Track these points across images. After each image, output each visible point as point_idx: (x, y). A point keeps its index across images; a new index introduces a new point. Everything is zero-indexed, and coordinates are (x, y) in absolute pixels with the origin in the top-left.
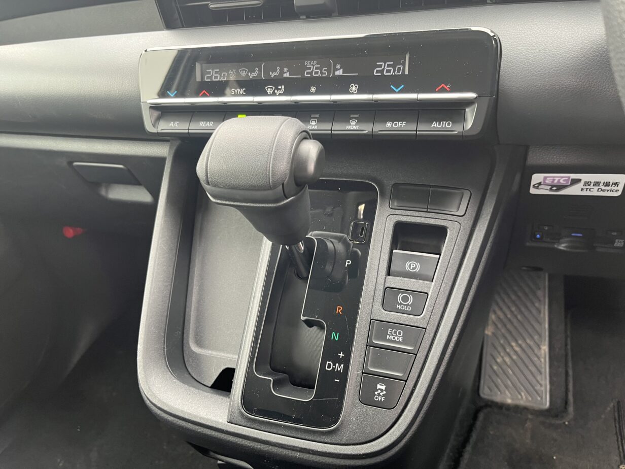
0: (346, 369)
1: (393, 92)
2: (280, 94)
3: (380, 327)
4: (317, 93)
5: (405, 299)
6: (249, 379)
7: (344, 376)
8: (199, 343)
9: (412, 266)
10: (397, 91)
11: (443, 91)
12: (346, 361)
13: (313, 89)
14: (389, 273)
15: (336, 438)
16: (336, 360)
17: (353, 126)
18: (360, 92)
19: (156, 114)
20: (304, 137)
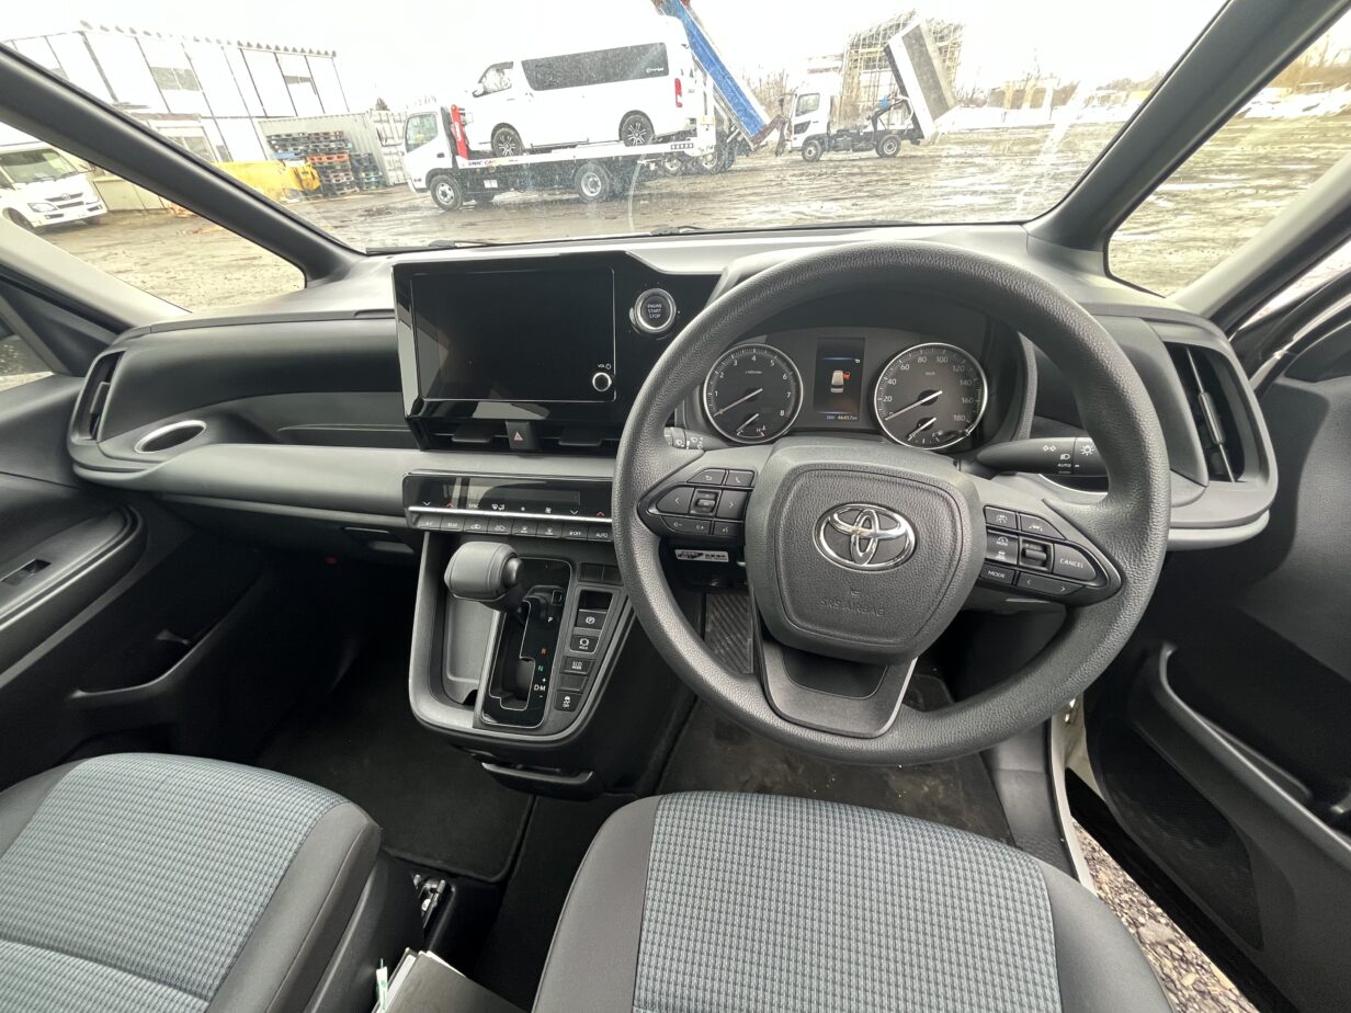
0: (547, 689)
1: (571, 515)
2: (502, 511)
3: (568, 661)
4: (526, 512)
5: (584, 642)
6: (487, 697)
7: (545, 694)
8: (454, 674)
9: (590, 620)
10: (575, 514)
11: (601, 516)
12: (547, 684)
13: (523, 509)
14: (576, 625)
15: (539, 733)
16: (541, 684)
17: (549, 533)
18: (552, 513)
19: (415, 516)
20: (512, 556)
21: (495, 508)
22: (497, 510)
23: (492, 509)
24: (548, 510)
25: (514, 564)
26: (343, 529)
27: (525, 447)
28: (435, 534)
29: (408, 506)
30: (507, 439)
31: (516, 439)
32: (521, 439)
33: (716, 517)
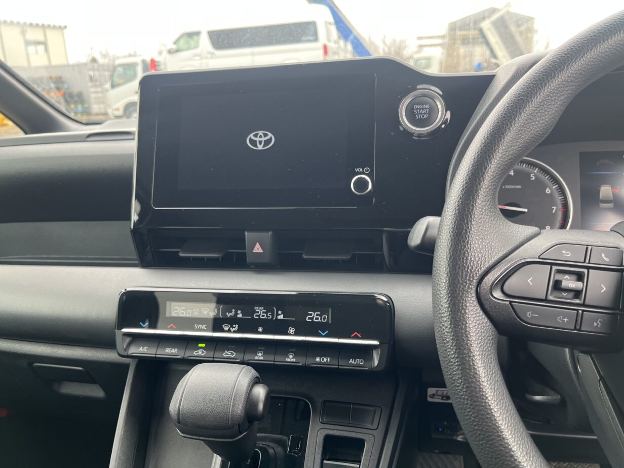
1: (320, 336)
2: (234, 332)
4: (263, 333)
10: (323, 334)
11: (356, 337)
13: (260, 329)
17: (291, 358)
18: (296, 334)
19: (128, 340)
20: (256, 382)
21: (226, 328)
22: (229, 331)
23: (223, 331)
24: (291, 330)
25: (260, 392)
26: (30, 364)
27: (267, 260)
28: (142, 361)
29: (120, 328)
30: (245, 253)
31: (255, 250)
32: (261, 250)
33: (583, 305)
